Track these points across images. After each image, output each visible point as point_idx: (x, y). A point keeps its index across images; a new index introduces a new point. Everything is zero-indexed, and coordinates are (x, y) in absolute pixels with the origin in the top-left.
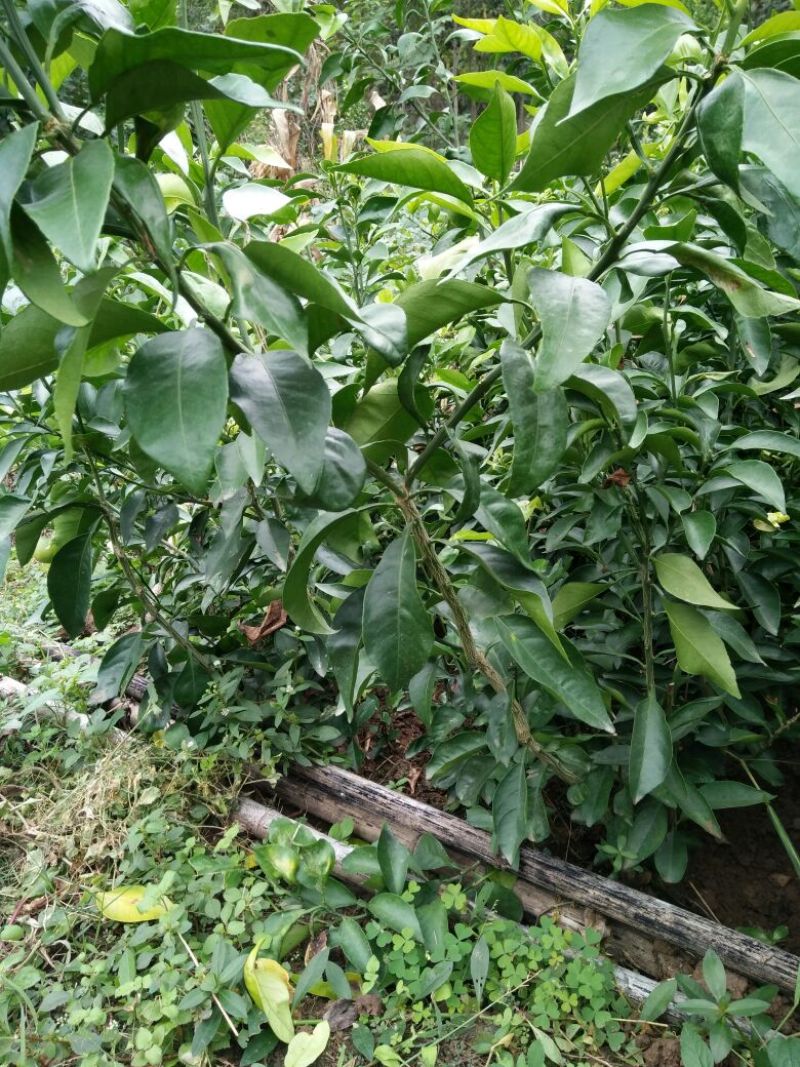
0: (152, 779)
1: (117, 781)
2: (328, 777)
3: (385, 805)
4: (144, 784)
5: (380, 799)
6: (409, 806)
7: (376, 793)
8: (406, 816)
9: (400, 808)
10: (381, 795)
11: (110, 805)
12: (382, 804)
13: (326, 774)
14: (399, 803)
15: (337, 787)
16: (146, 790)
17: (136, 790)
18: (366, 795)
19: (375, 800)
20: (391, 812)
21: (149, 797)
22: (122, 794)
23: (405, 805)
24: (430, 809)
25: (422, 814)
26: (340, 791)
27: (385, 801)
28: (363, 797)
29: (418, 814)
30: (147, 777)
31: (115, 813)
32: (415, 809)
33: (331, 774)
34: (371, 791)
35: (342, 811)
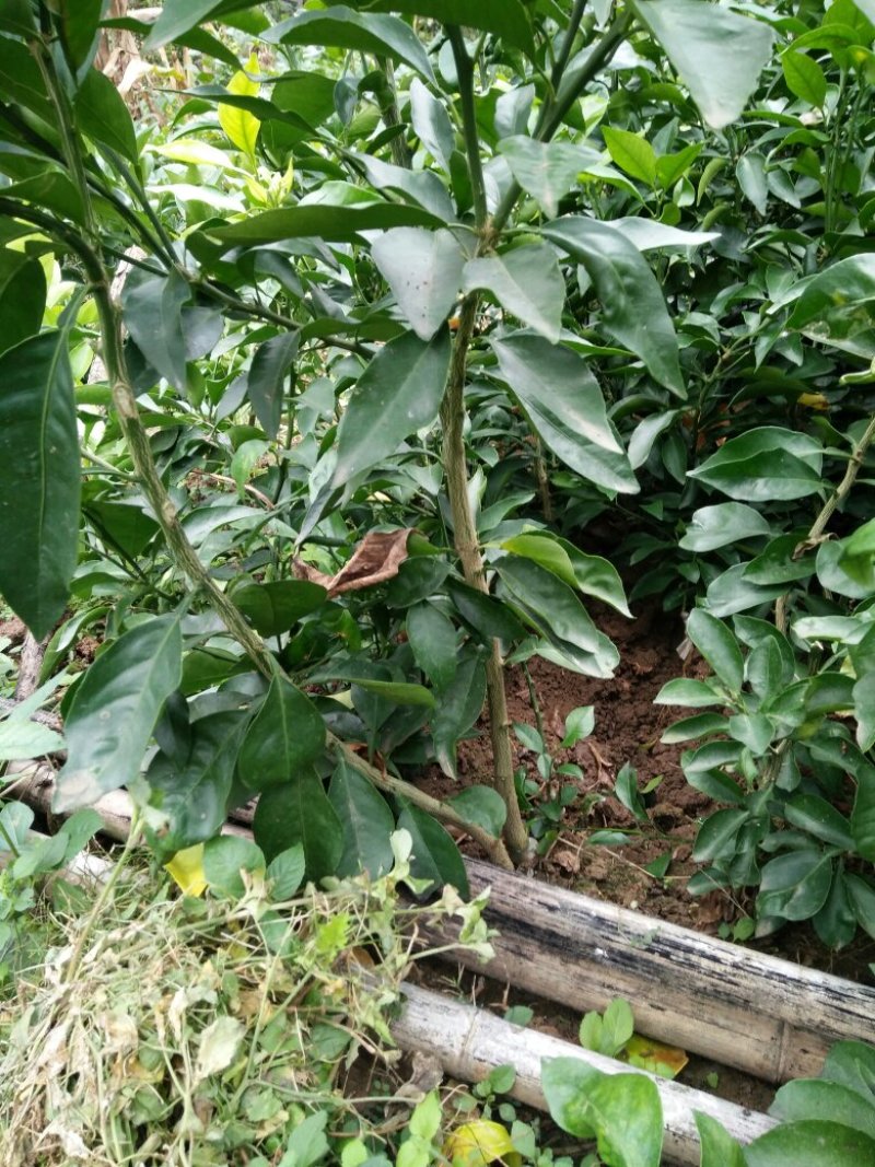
0: (212, 998)
1: (126, 1026)
2: (557, 916)
3: (721, 976)
4: (197, 1017)
5: (705, 963)
6: (783, 979)
7: (689, 950)
8: (781, 1000)
9: (761, 983)
10: (703, 955)
11: (124, 1102)
12: (712, 973)
13: (552, 909)
14: (756, 972)
15: (584, 937)
16: (208, 1031)
17: (182, 1035)
18: (666, 955)
19: (692, 966)
20: (740, 991)
21: (219, 1049)
22: (147, 1059)
23: (770, 975)
24: (835, 982)
25: (822, 995)
26: (594, 946)
27: (718, 968)
28: (657, 958)
29: (812, 996)
30: (198, 994)
31: (141, 1119)
32: (799, 983)
33: (565, 909)
34: (677, 946)
35: (583, 979)
